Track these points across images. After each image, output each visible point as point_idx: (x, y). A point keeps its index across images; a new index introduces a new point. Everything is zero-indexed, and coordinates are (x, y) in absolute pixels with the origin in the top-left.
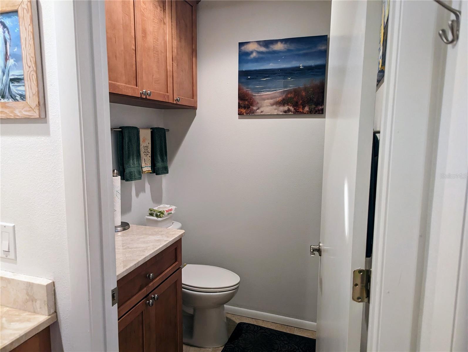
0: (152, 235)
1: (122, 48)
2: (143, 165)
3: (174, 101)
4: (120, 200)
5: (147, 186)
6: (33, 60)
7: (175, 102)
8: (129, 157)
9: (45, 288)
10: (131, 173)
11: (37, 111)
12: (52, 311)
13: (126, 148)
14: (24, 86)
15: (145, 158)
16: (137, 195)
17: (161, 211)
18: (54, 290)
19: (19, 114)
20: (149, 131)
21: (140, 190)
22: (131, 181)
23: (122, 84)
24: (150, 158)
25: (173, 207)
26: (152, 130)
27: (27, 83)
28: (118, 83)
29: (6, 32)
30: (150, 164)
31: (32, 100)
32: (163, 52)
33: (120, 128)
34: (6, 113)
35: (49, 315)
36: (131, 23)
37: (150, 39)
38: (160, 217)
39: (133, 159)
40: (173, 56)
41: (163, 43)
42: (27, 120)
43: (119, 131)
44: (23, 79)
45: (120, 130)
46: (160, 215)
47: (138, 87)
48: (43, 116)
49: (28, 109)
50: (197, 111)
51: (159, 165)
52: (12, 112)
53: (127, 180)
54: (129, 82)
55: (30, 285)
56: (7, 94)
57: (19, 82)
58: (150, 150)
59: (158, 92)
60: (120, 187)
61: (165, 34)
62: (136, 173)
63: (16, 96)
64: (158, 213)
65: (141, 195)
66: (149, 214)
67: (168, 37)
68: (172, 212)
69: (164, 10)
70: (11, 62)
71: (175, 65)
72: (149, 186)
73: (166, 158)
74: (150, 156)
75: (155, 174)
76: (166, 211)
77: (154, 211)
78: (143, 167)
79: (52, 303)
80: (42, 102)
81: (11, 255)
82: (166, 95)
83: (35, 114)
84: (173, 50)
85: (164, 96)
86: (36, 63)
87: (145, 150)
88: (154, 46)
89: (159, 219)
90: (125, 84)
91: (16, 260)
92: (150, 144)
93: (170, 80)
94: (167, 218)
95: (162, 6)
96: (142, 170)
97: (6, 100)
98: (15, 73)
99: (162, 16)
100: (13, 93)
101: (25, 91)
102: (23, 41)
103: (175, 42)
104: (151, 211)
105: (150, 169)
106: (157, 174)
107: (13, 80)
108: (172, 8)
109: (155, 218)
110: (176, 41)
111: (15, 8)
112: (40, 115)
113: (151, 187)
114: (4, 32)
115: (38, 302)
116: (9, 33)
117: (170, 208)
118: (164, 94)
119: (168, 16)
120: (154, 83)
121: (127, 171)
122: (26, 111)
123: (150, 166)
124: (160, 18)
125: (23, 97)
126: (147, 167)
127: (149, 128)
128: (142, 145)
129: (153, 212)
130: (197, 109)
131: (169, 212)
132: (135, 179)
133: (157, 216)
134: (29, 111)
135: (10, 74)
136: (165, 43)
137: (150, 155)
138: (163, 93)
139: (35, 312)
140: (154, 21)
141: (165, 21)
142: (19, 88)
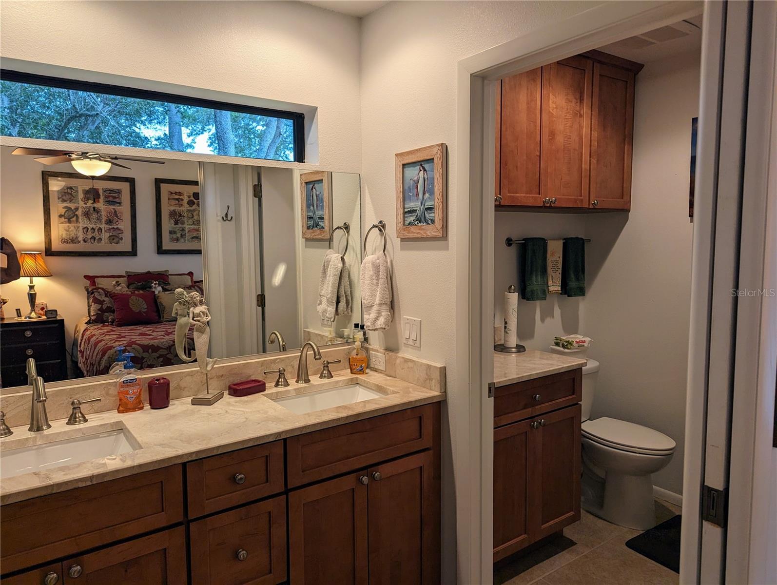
0: (547, 359)
1: (525, 157)
2: (550, 283)
3: (591, 205)
4: (516, 320)
5: (557, 311)
6: (441, 194)
7: (591, 207)
8: (531, 273)
9: (439, 370)
10: (532, 292)
11: (441, 232)
12: (443, 390)
13: (529, 263)
14: (434, 213)
15: (554, 274)
16: (543, 320)
17: (569, 341)
18: (445, 374)
19: (429, 234)
20: (561, 243)
21: (547, 314)
22: (533, 300)
23: (522, 195)
24: (560, 276)
25: (588, 339)
26: (564, 241)
27: (436, 211)
28: (518, 195)
29: (425, 174)
30: (560, 282)
31: (438, 224)
32: (577, 149)
33: (523, 240)
34: (421, 234)
35: (441, 393)
36: (537, 128)
37: (560, 139)
38: (568, 349)
39: (536, 276)
40: (592, 151)
41: (577, 139)
42: (435, 239)
43: (521, 243)
44: (434, 208)
45: (524, 242)
46: (567, 345)
47: (540, 196)
48: (445, 236)
49: (436, 230)
50: (630, 213)
51: (573, 284)
52: (425, 233)
53: (528, 300)
54: (530, 192)
55: (429, 367)
56: (423, 219)
57: (431, 210)
58: (560, 265)
59: (567, 197)
60: (517, 305)
61: (581, 127)
62: (539, 292)
63: (428, 221)
64: (564, 343)
65: (548, 320)
66: (555, 344)
67: (585, 131)
68: (586, 345)
69: (581, 100)
70: (427, 195)
71: (594, 161)
72: (559, 311)
73: (582, 276)
74: (560, 273)
75: (566, 295)
76: (576, 342)
77: (561, 340)
78: (549, 285)
79: (443, 383)
80: (445, 226)
81: (418, 344)
82: (578, 199)
83: (440, 234)
84: (592, 144)
85: (575, 201)
86: (443, 196)
87: (554, 266)
88: (564, 146)
89: (566, 350)
90: (526, 194)
91: (420, 348)
92: (561, 258)
93: (585, 181)
94: (577, 350)
95: (578, 96)
96: (548, 289)
97: (422, 224)
98: (428, 204)
99: (578, 108)
100: (427, 219)
101: (434, 217)
102: (435, 180)
103: (595, 134)
104: (557, 340)
105: (559, 288)
106: (568, 296)
107: (427, 209)
108: (592, 95)
109: (562, 349)
110: (596, 132)
111: (432, 157)
112: (443, 235)
113: (561, 313)
114: (424, 174)
115: (434, 381)
116: (427, 174)
117: (583, 340)
118: (575, 199)
119: (586, 107)
120: (562, 188)
121: (529, 289)
122: (434, 232)
123: (560, 285)
124: (575, 111)
125: (433, 221)
126: (555, 286)
127: (560, 239)
128: (550, 259)
129: (559, 341)
130: (631, 212)
131: (581, 344)
132: (538, 299)
133: (563, 346)
134: (436, 232)
135: (426, 205)
136: (581, 138)
137: (560, 271)
138: (574, 197)
139: (431, 389)
140: (567, 117)
141: (582, 112)
142: (431, 215)
